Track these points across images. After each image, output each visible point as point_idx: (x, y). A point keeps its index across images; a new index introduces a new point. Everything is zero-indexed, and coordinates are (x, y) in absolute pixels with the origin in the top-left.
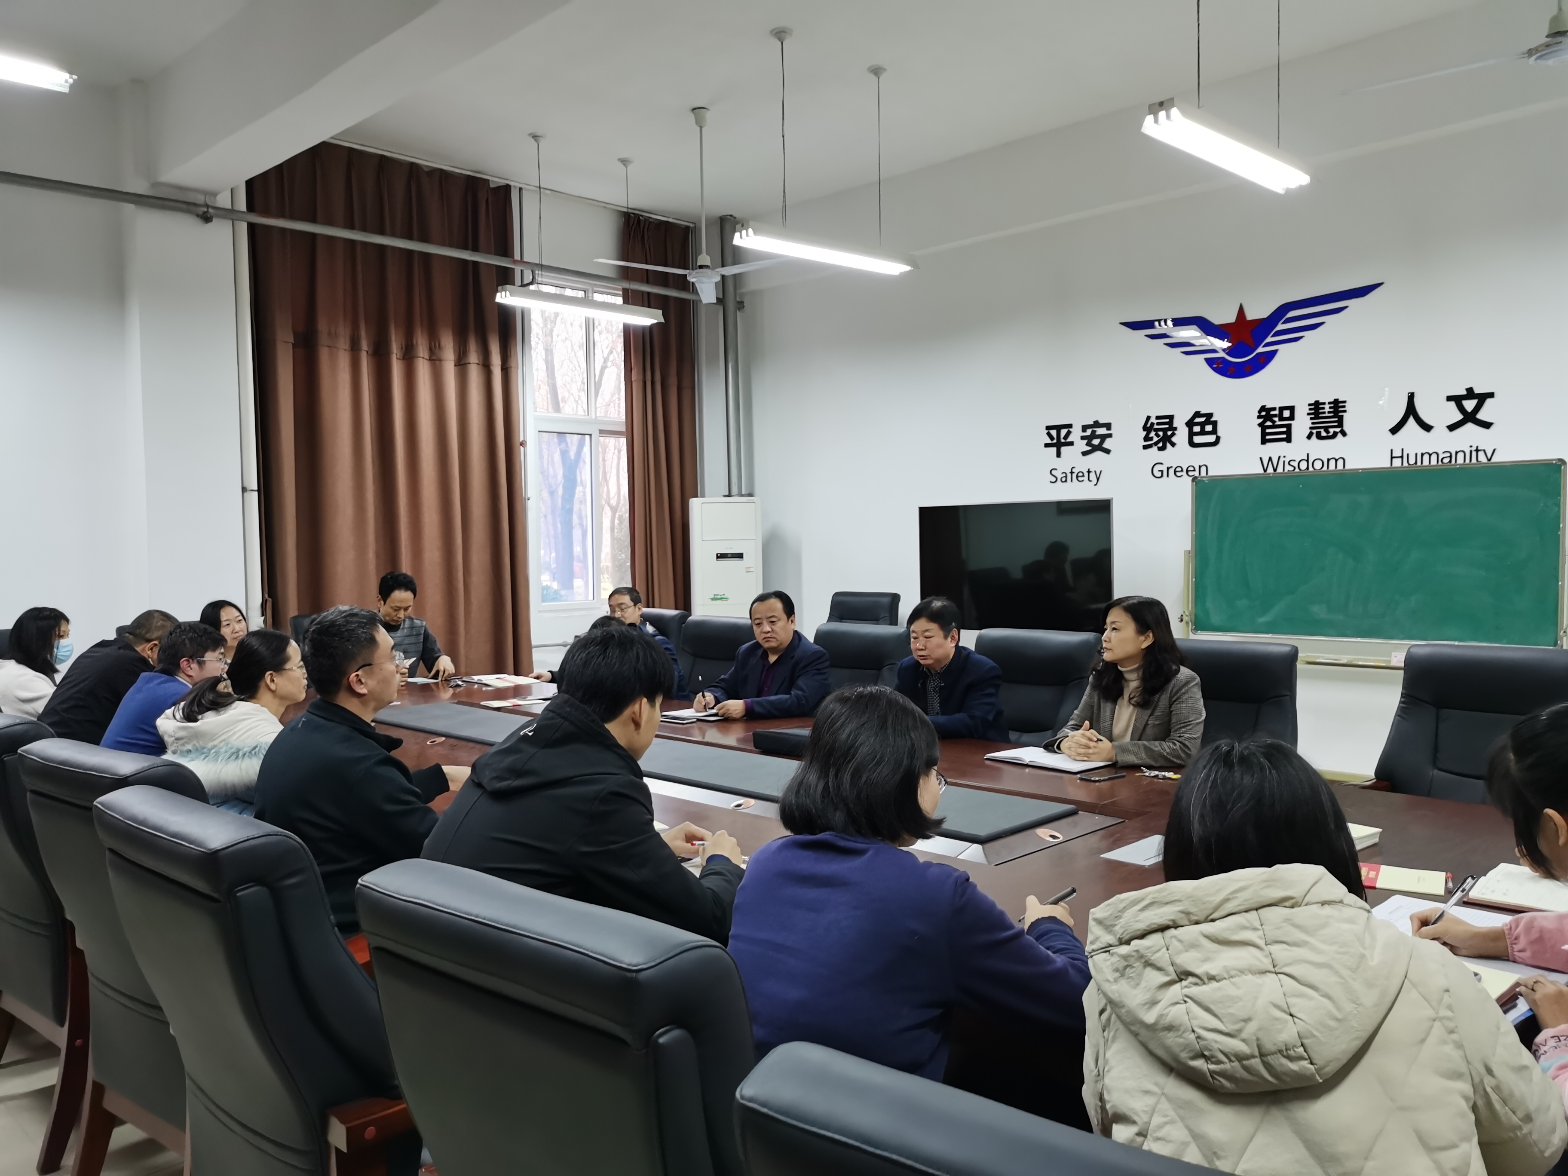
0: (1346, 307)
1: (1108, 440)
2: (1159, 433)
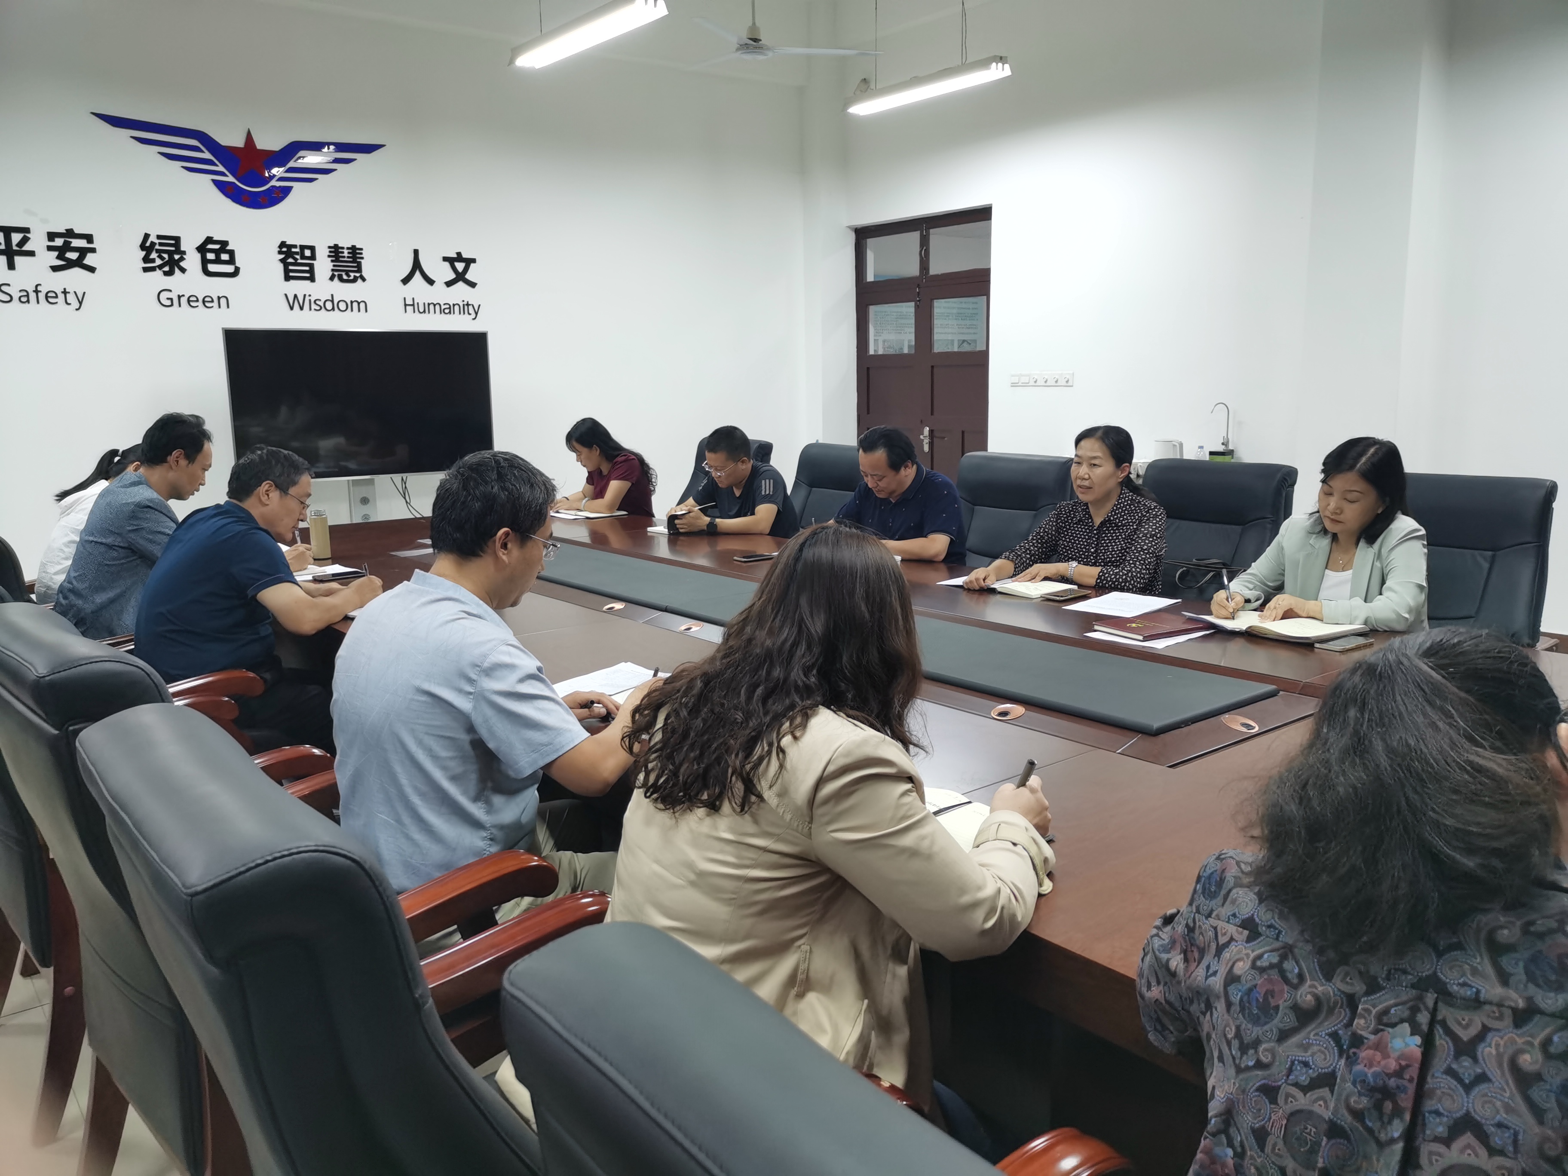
0: (355, 160)
1: (91, 256)
2: (163, 254)
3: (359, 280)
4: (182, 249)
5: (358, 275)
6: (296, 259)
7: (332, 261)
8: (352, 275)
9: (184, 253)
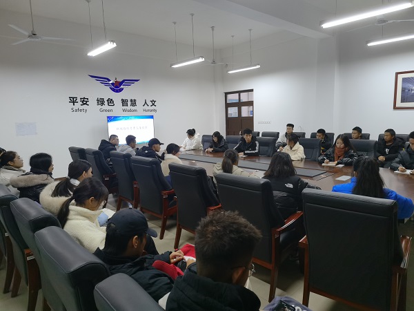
0: (135, 83)
1: (88, 102)
2: (101, 102)
5: (135, 105)
6: (124, 102)
7: (131, 102)
9: (105, 101)
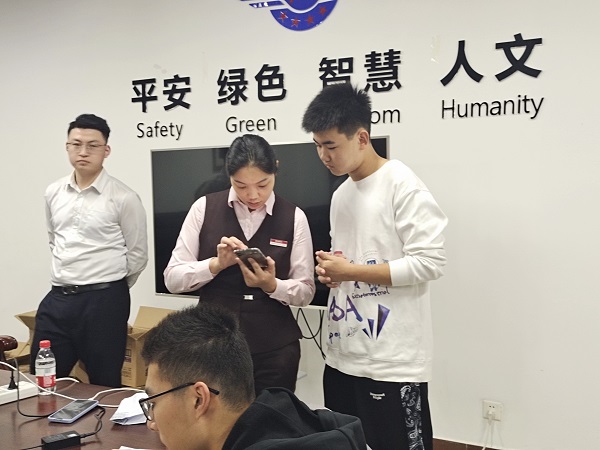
1: (187, 94)
2: (232, 87)
3: (394, 87)
4: (246, 79)
5: (393, 82)
6: (334, 74)
7: (368, 70)
8: (387, 82)
9: (246, 83)
